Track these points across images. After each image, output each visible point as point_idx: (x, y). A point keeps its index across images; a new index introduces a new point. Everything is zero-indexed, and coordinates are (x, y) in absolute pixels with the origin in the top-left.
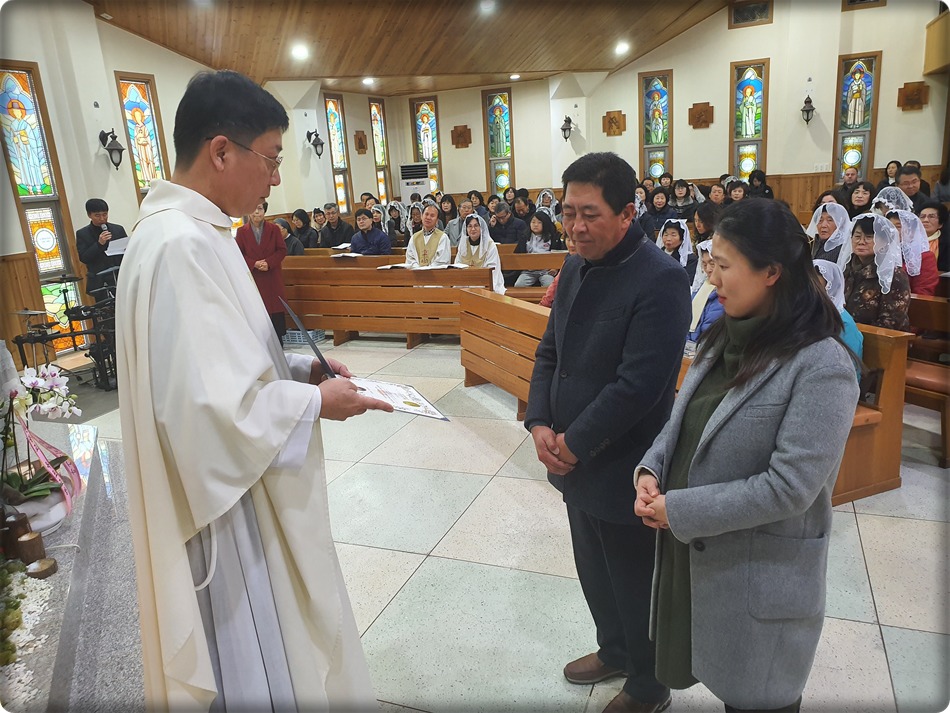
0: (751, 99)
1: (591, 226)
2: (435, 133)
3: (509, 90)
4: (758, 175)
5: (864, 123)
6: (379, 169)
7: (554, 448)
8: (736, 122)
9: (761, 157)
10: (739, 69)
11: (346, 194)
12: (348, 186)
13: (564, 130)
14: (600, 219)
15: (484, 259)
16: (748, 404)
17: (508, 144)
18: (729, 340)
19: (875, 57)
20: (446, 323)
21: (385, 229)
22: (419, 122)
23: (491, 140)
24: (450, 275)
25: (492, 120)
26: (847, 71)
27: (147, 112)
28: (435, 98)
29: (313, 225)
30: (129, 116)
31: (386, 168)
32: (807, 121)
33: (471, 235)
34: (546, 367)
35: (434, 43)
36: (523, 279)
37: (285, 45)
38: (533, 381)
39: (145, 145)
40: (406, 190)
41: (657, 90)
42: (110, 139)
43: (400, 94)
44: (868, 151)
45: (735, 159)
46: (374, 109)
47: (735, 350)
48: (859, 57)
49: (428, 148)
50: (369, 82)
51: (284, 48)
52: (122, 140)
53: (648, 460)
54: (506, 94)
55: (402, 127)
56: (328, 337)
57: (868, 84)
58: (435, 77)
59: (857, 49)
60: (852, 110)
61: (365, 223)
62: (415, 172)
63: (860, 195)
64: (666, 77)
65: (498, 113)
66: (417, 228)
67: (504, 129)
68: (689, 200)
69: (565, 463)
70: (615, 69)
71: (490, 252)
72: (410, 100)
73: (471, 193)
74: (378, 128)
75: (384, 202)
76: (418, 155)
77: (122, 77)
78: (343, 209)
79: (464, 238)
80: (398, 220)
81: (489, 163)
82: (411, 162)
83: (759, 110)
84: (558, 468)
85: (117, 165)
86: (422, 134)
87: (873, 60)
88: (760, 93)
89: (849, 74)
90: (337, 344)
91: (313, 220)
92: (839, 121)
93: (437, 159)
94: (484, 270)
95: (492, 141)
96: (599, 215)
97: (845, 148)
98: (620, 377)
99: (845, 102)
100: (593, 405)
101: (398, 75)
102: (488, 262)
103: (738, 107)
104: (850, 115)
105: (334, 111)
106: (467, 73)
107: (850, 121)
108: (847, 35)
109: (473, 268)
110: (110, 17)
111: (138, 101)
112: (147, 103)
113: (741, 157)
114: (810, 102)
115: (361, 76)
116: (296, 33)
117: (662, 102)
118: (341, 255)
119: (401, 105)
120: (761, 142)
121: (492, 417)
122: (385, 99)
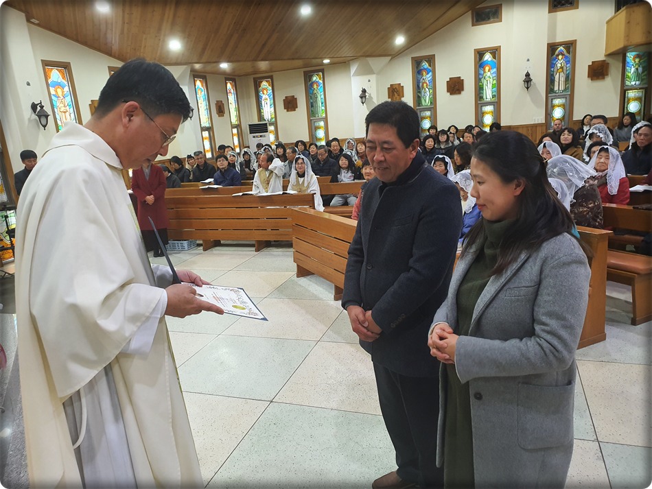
0: (489, 74)
1: (388, 156)
2: (272, 101)
3: (322, 71)
4: (496, 125)
5: (566, 89)
6: (233, 127)
7: (364, 322)
8: (479, 90)
9: (497, 113)
10: (480, 54)
11: (211, 144)
12: (212, 139)
13: (361, 97)
14: (395, 152)
15: (308, 187)
16: (507, 286)
17: (323, 108)
18: (487, 238)
19: (572, 44)
20: (282, 233)
21: (238, 168)
22: (261, 94)
24: (284, 199)
25: (311, 92)
26: (553, 54)
27: (66, 89)
28: (271, 77)
29: (187, 166)
30: (52, 91)
31: (238, 126)
32: (528, 88)
33: (299, 170)
34: (356, 262)
35: (269, 38)
36: (336, 201)
37: (164, 41)
38: (347, 271)
39: (65, 112)
40: (253, 141)
41: (425, 69)
42: (39, 108)
43: (247, 75)
44: (569, 108)
45: (479, 115)
46: (229, 86)
47: (492, 246)
48: (561, 44)
49: (268, 112)
50: (224, 66)
51: (164, 42)
52: (48, 109)
54: (321, 73)
55: (249, 97)
56: (199, 245)
57: (567, 62)
58: (271, 62)
59: (560, 39)
60: (558, 81)
61: (222, 164)
62: (259, 128)
63: (566, 136)
64: (431, 60)
65: (315, 86)
67: (320, 97)
68: (448, 144)
69: (372, 333)
70: (396, 55)
71: (312, 182)
72: (254, 78)
73: (298, 142)
74: (232, 98)
75: (238, 150)
76: (261, 117)
77: (46, 64)
78: (209, 155)
79: (294, 172)
81: (310, 122)
82: (256, 122)
83: (495, 82)
84: (367, 336)
85: (45, 126)
86: (263, 102)
87: (570, 46)
88: (495, 70)
89: (554, 56)
90: (205, 250)
91: (187, 163)
92: (549, 88)
93: (274, 119)
94: (309, 195)
95: (312, 106)
96: (394, 148)
97: (553, 107)
98: (411, 268)
99: (553, 75)
100: (392, 289)
101: (245, 61)
102: (311, 189)
103: (480, 79)
104: (556, 84)
105: (200, 86)
106: (293, 59)
107: (556, 88)
108: (552, 28)
109: (301, 193)
110: (37, 22)
111: (59, 81)
112: (66, 83)
113: (483, 114)
114: (529, 75)
115: (218, 62)
116: (172, 32)
117: (427, 77)
118: (207, 187)
119: (248, 82)
120: (497, 104)
121: (316, 298)
122: (237, 78)
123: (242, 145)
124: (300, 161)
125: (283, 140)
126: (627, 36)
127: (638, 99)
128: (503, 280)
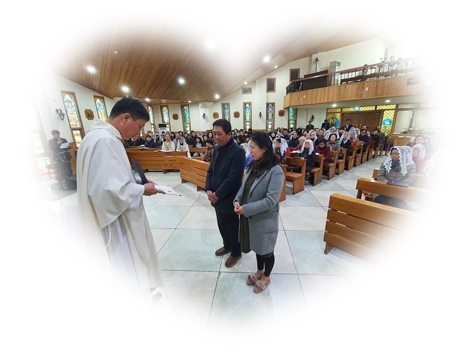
0: (248, 111)
1: (220, 137)
2: (168, 115)
3: (188, 105)
5: (272, 119)
6: (152, 125)
7: (212, 196)
8: (245, 117)
9: (251, 125)
10: (245, 104)
13: (203, 116)
14: (222, 136)
15: (185, 149)
16: (261, 182)
17: (189, 119)
18: (255, 166)
20: (175, 166)
21: (155, 141)
22: (163, 112)
23: (184, 118)
25: (184, 113)
26: (268, 107)
28: (167, 106)
29: (132, 140)
31: (154, 124)
32: (260, 117)
33: (181, 143)
34: (210, 175)
35: (167, 90)
36: (195, 154)
39: (72, 114)
40: (160, 131)
41: (226, 108)
42: (59, 112)
43: (157, 104)
44: (273, 125)
45: (245, 126)
47: (256, 169)
48: (270, 103)
49: (166, 120)
50: (147, 100)
51: (120, 87)
52: (64, 112)
53: (237, 198)
55: (158, 113)
57: (272, 110)
58: (167, 100)
59: (270, 101)
61: (149, 139)
62: (163, 126)
64: (228, 105)
65: (185, 111)
66: (165, 140)
67: (187, 115)
69: (215, 200)
70: (215, 102)
71: (186, 147)
72: (160, 106)
73: (179, 132)
75: (154, 134)
76: (163, 121)
77: (63, 92)
79: (179, 144)
80: (159, 138)
81: (183, 124)
82: (161, 123)
83: (250, 114)
85: (63, 120)
86: (164, 116)
87: (273, 104)
88: (250, 110)
92: (267, 118)
93: (169, 123)
96: (222, 134)
97: (268, 124)
98: (229, 177)
99: (268, 114)
100: (222, 184)
101: (156, 99)
103: (245, 113)
104: (269, 117)
106: (176, 100)
108: (268, 98)
109: (182, 151)
110: (59, 74)
111: (69, 100)
112: (73, 101)
114: (261, 113)
115: (145, 98)
117: (227, 111)
119: (158, 107)
120: (251, 122)
121: (190, 191)
122: (153, 106)
123: (155, 132)
124: (181, 139)
125: (172, 131)
126: (290, 103)
127: (293, 123)
128: (259, 180)
